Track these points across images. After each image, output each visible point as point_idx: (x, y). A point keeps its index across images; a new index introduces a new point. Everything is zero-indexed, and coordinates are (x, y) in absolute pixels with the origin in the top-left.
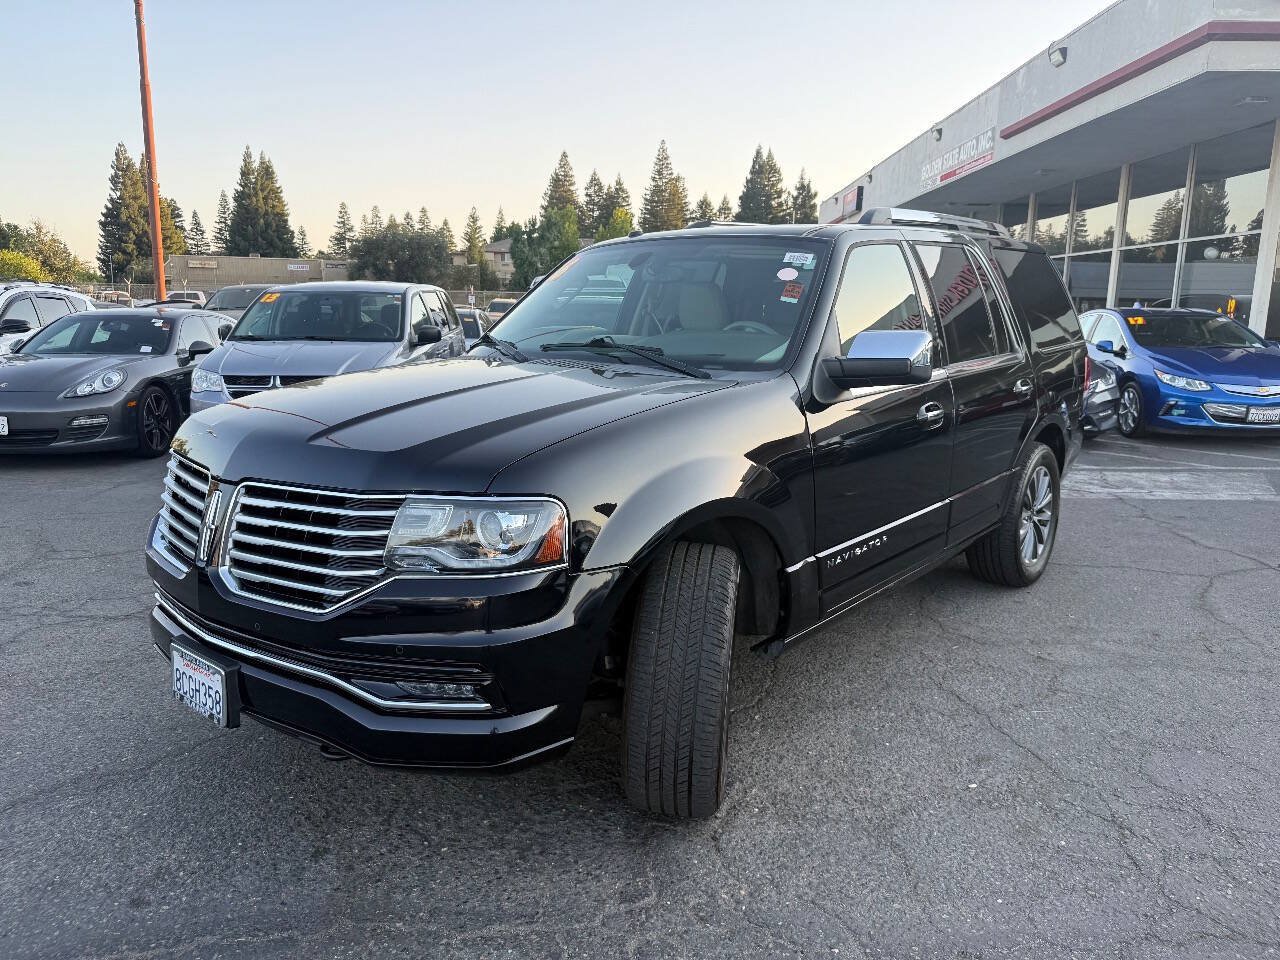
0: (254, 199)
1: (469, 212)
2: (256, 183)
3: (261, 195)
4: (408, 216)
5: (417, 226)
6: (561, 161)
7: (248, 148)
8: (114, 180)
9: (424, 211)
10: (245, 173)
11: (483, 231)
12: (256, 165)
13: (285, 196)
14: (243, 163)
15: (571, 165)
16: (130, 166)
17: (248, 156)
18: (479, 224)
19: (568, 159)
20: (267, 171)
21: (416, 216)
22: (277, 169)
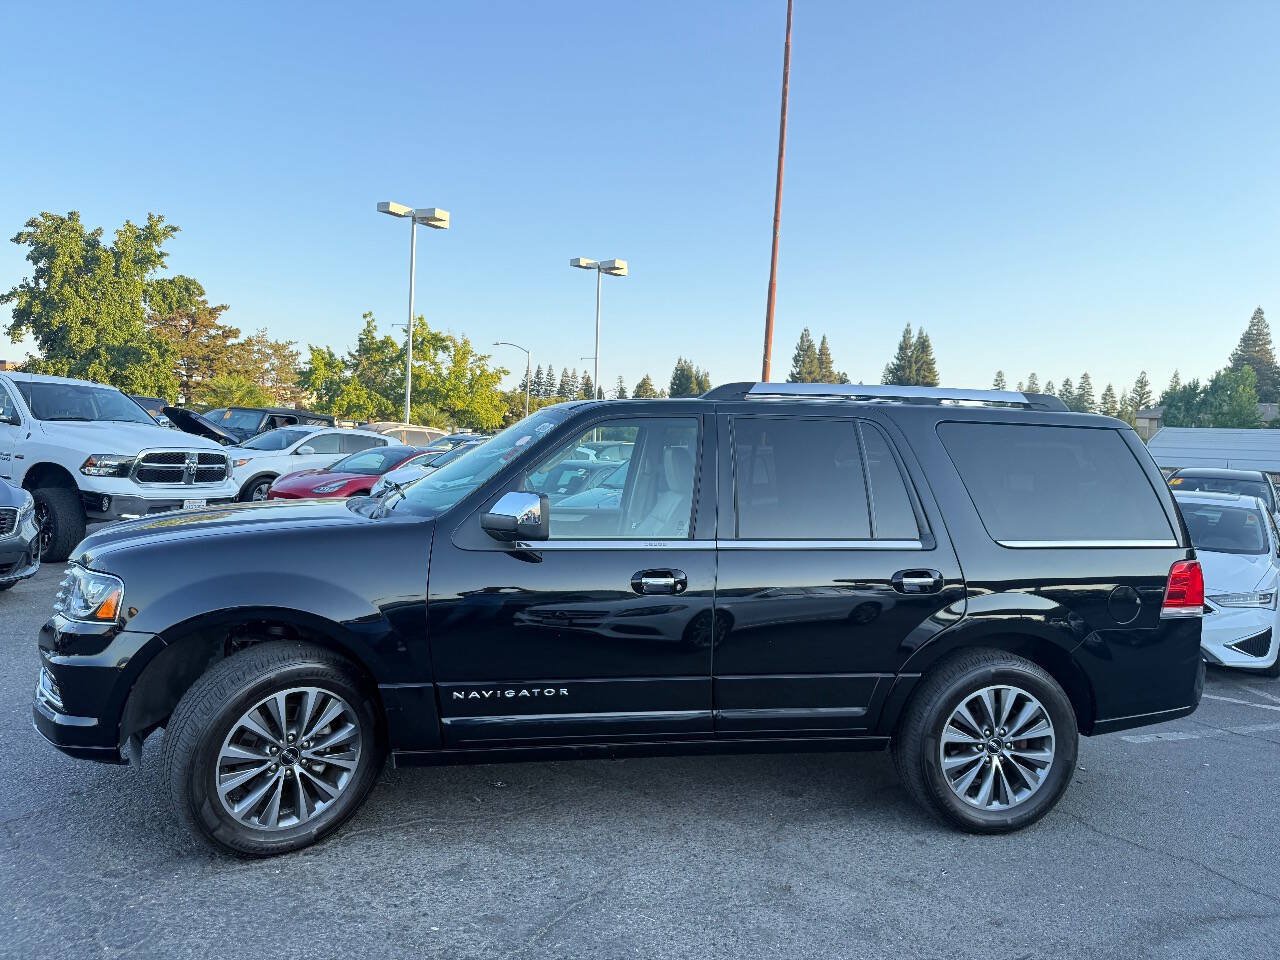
0: (908, 370)
1: (1137, 376)
2: (911, 357)
3: (914, 367)
4: (1067, 383)
5: (1076, 392)
6: (1254, 318)
7: (908, 325)
8: (796, 360)
9: (1085, 377)
10: (902, 348)
11: (1152, 396)
12: (914, 340)
13: (937, 367)
14: (902, 339)
15: (1267, 322)
16: (810, 347)
17: (908, 332)
18: (1147, 389)
19: (1264, 316)
20: (924, 345)
21: (1076, 383)
22: (932, 342)
